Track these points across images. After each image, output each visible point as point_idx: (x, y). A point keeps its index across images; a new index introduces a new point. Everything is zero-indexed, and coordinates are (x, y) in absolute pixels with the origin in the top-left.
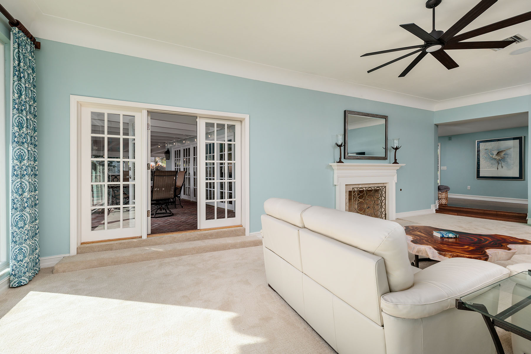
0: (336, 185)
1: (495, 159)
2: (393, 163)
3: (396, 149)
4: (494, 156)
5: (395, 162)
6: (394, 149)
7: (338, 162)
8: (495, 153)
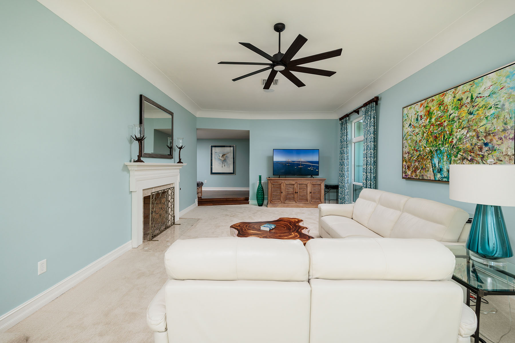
0: (132, 191)
1: (221, 160)
2: (178, 163)
3: (180, 148)
4: (220, 158)
5: (180, 162)
6: (179, 148)
7: (136, 161)
8: (221, 156)
